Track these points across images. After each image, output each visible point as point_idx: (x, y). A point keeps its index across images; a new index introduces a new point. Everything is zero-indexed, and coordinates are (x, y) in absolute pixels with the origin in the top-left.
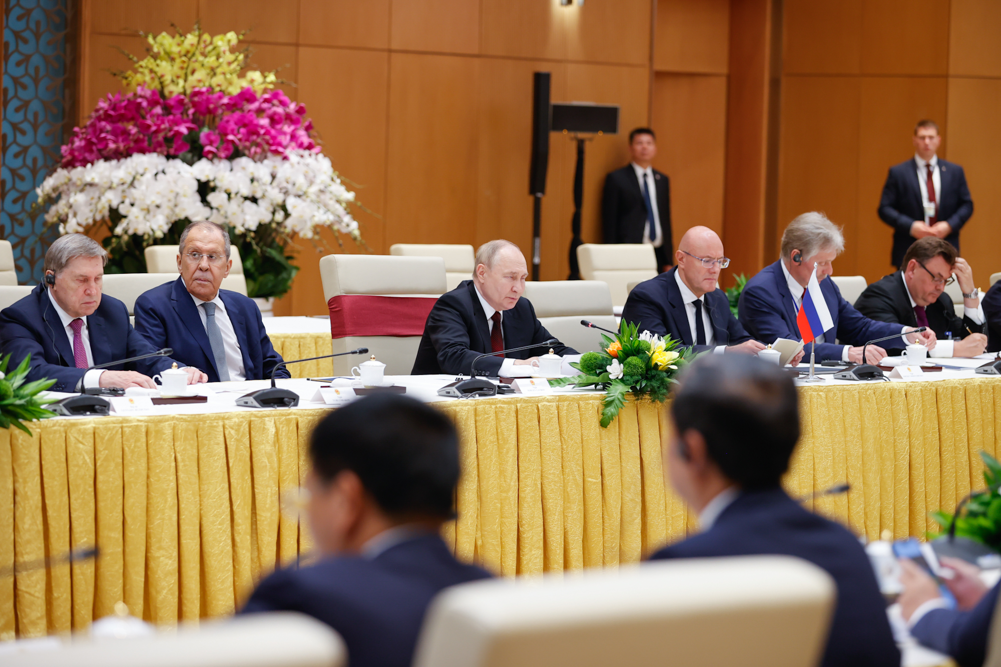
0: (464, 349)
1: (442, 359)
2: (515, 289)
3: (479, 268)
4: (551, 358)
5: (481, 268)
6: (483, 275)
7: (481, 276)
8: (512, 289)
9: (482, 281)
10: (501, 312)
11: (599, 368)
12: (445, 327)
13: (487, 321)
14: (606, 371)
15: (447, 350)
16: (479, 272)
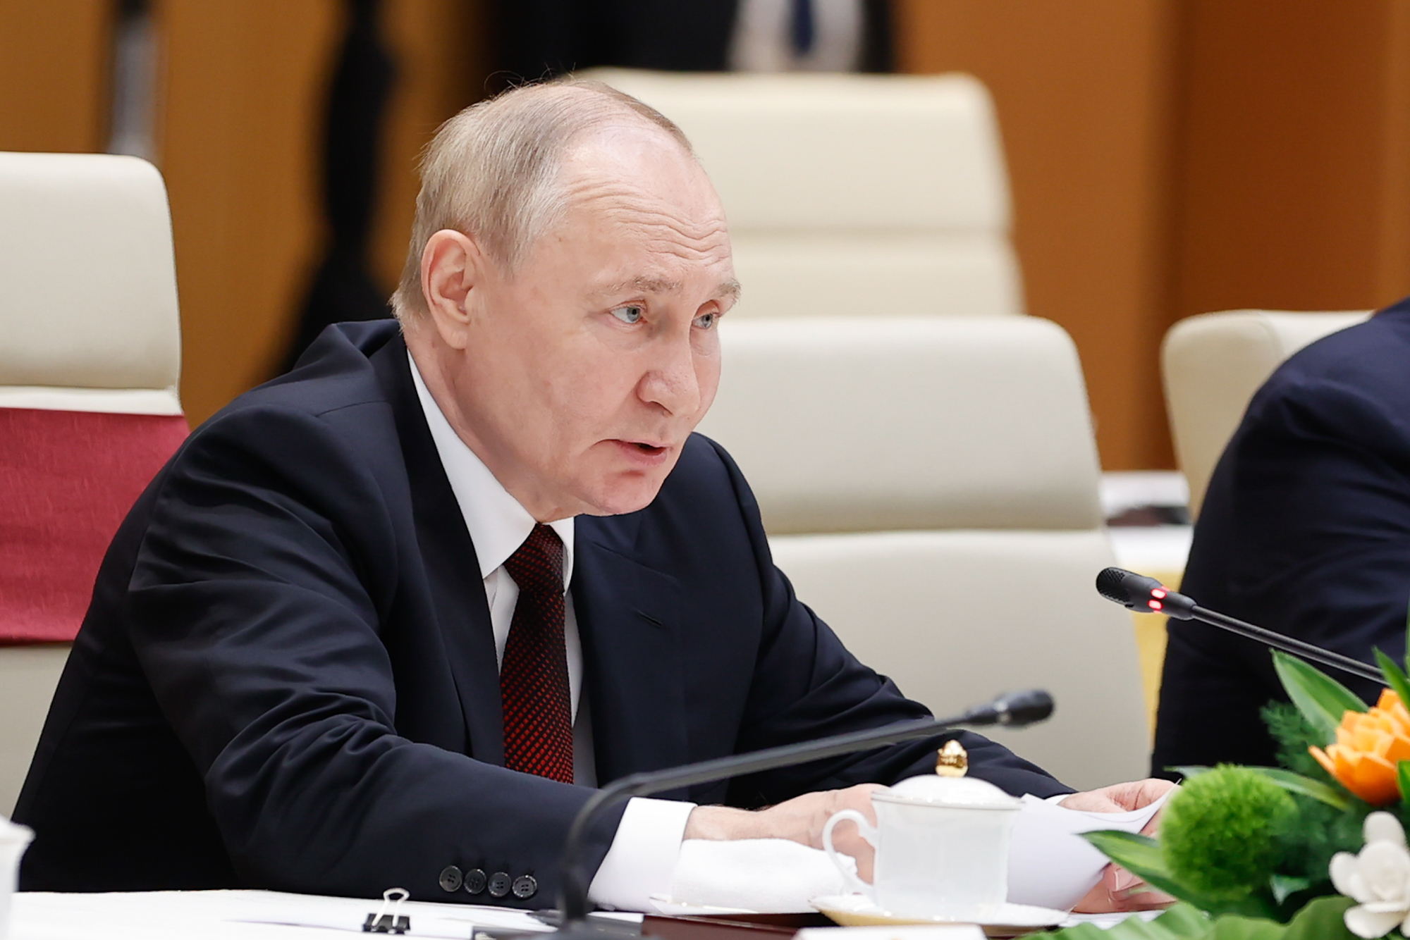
0: (373, 735)
1: (237, 789)
2: (656, 391)
3: (438, 256)
4: (948, 800)
5: (454, 253)
6: (459, 297)
7: (449, 305)
8: (637, 391)
9: (455, 338)
10: (565, 529)
11: (1286, 870)
12: (250, 603)
13: (482, 580)
14: (1327, 888)
15: (274, 736)
16: (437, 278)
